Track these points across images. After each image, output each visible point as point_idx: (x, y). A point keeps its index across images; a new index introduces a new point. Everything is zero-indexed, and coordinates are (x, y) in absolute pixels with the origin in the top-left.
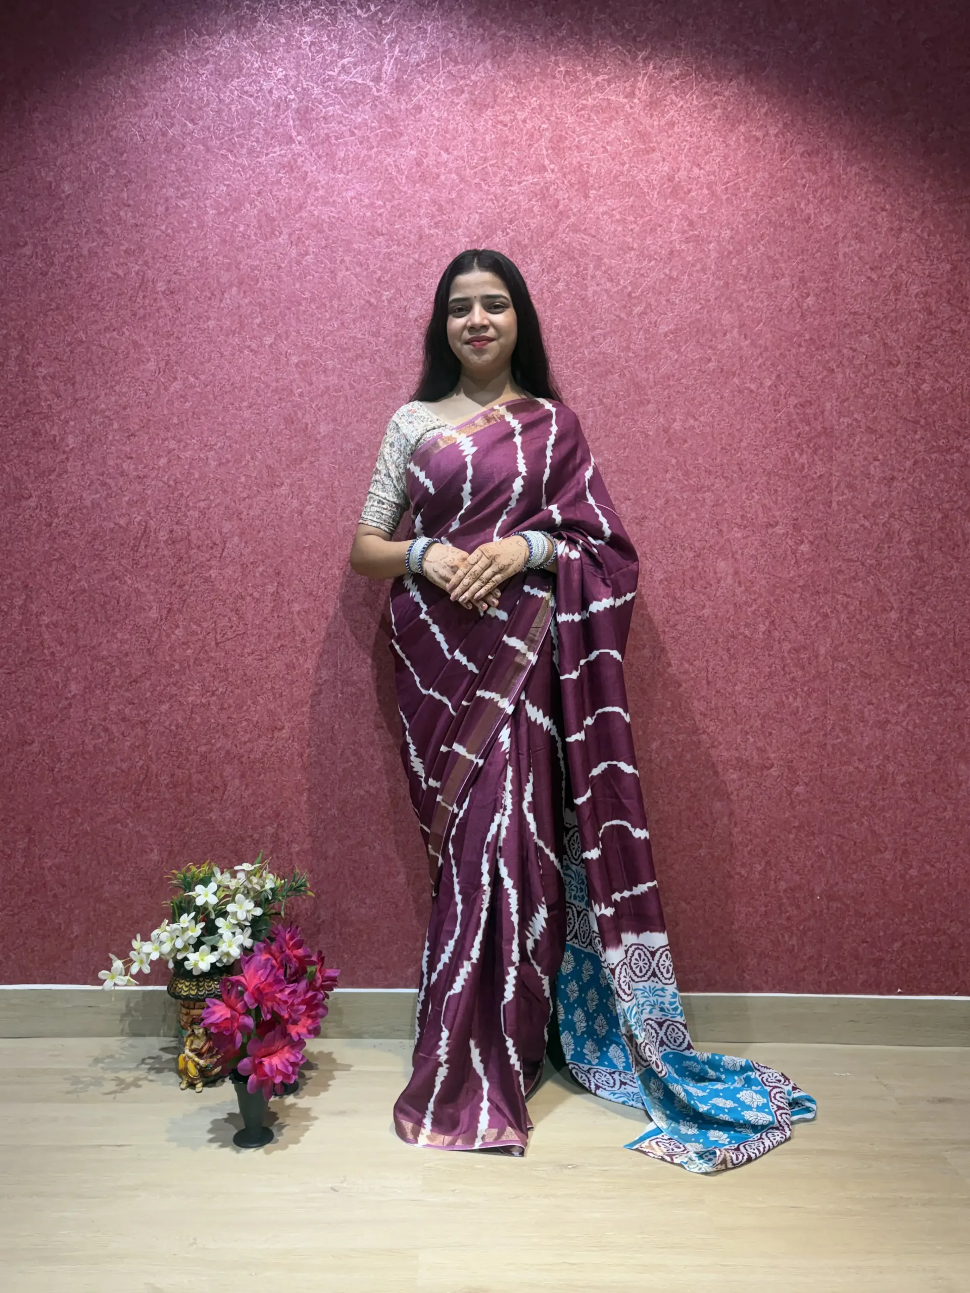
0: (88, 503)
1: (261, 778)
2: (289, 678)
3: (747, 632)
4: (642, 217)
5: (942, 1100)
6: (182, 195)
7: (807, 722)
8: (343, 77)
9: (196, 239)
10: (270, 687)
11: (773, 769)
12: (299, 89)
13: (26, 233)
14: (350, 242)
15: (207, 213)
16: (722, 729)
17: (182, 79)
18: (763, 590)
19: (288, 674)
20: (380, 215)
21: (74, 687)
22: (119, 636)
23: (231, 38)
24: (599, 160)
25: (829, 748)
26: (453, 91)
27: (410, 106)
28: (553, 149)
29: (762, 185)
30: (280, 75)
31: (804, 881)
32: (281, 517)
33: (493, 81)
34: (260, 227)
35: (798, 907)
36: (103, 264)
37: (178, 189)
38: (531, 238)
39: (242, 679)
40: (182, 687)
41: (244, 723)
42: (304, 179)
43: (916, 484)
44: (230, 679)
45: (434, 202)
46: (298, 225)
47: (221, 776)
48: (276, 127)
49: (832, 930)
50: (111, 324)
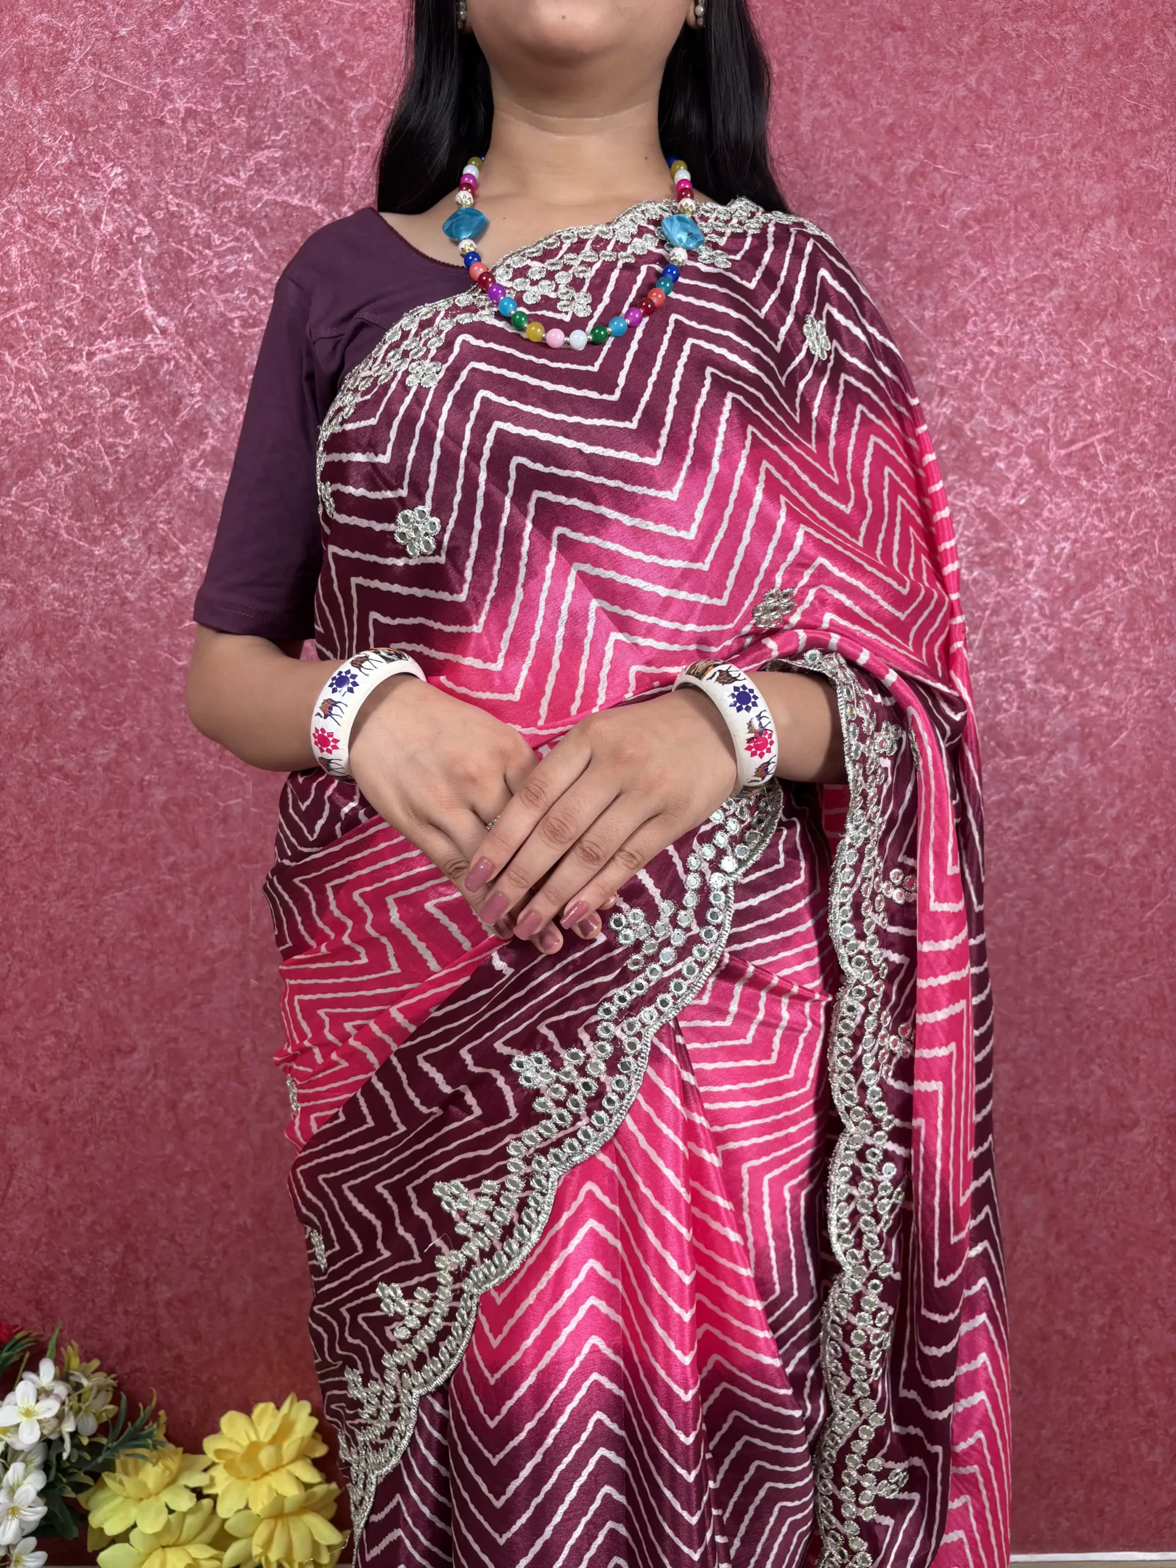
1: (87, 1153)
2: (146, 945)
3: (1101, 857)
10: (104, 964)
11: (1136, 1131)
16: (1042, 1053)
18: (1136, 770)
19: (142, 937)
32: (124, 601)
39: (43, 947)
41: (50, 1041)
44: (15, 949)
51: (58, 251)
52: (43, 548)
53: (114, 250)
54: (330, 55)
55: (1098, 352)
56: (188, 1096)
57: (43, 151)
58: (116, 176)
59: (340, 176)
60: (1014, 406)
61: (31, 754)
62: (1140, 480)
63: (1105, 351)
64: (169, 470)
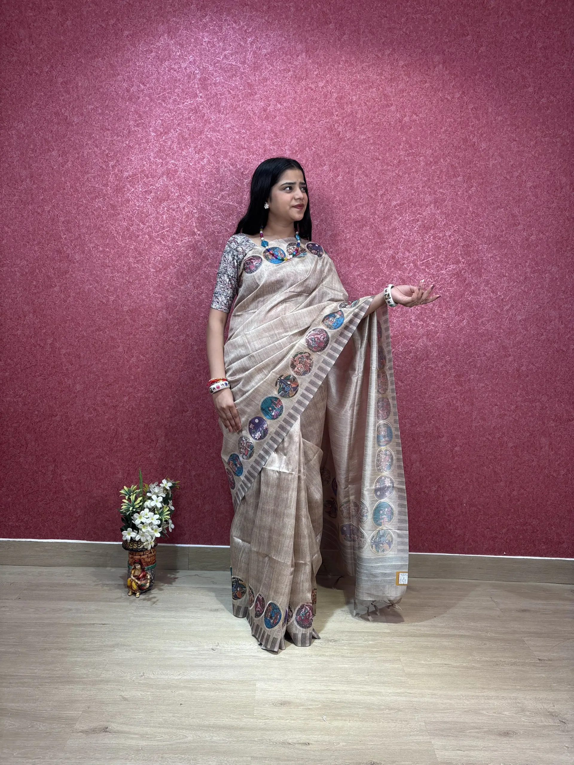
0: (86, 290)
1: (176, 437)
2: (191, 385)
3: (433, 366)
4: (384, 141)
5: (524, 611)
6: (138, 124)
7: (462, 414)
8: (225, 61)
9: (145, 149)
11: (443, 438)
12: (201, 68)
13: (53, 144)
14: (226, 153)
15: (150, 135)
17: (138, 61)
18: (442, 344)
19: (191, 383)
20: (244, 138)
21: (78, 387)
22: (102, 361)
23: (165, 39)
24: (362, 110)
25: (473, 428)
26: (284, 70)
27: (260, 78)
28: (338, 103)
29: (450, 126)
30: (191, 60)
31: (457, 496)
32: (188, 300)
33: (306, 65)
34: (179, 143)
35: (454, 510)
36: (95, 161)
37: (136, 121)
38: (324, 152)
40: (135, 388)
41: (168, 408)
42: (203, 117)
43: (526, 290)
45: (272, 131)
46: (199, 142)
47: (155, 435)
48: (188, 88)
49: (471, 522)
50: (99, 194)
51: (175, 216)
52: (169, 287)
53: (188, 216)
54: (240, 169)
55: (430, 237)
56: (201, 423)
57: (172, 193)
58: (189, 199)
59: (242, 197)
60: (408, 251)
61: (165, 337)
62: (441, 270)
63: (432, 237)
64: (199, 269)
